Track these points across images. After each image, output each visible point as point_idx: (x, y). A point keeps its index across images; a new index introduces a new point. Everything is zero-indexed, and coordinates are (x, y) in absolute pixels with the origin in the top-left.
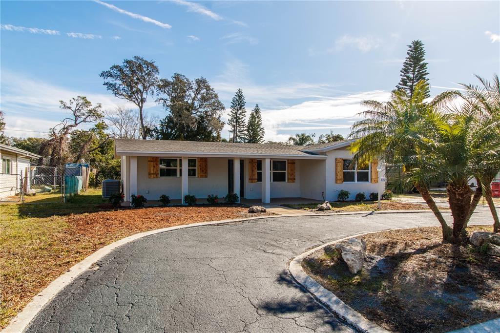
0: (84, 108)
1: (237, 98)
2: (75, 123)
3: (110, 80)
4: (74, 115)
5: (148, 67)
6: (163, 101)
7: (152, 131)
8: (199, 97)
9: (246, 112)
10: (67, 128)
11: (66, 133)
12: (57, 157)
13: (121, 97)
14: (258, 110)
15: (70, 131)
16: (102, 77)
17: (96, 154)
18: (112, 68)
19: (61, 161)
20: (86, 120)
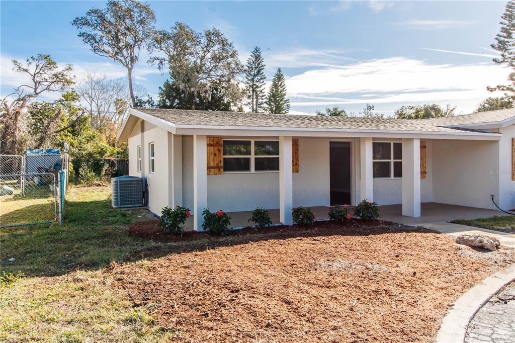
0: (46, 71)
1: (254, 59)
2: (35, 92)
3: (86, 29)
4: (34, 80)
5: (141, 11)
6: (158, 62)
7: (145, 103)
8: (209, 55)
9: (265, 78)
10: (24, 99)
11: (22, 107)
12: (12, 139)
13: (101, 54)
14: (281, 75)
15: (28, 103)
16: (74, 26)
17: (66, 136)
18: (89, 14)
19: (17, 146)
20: (50, 88)
